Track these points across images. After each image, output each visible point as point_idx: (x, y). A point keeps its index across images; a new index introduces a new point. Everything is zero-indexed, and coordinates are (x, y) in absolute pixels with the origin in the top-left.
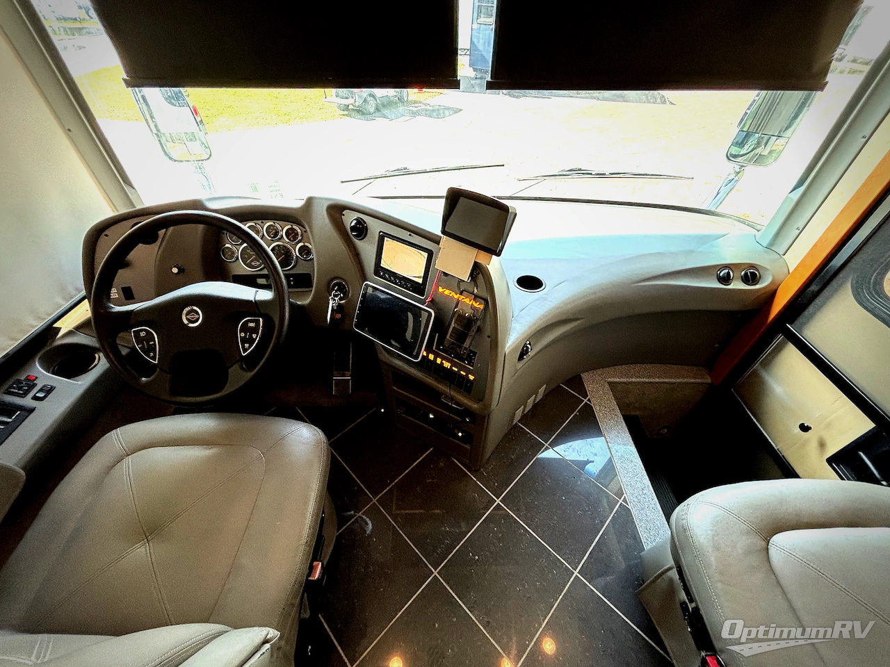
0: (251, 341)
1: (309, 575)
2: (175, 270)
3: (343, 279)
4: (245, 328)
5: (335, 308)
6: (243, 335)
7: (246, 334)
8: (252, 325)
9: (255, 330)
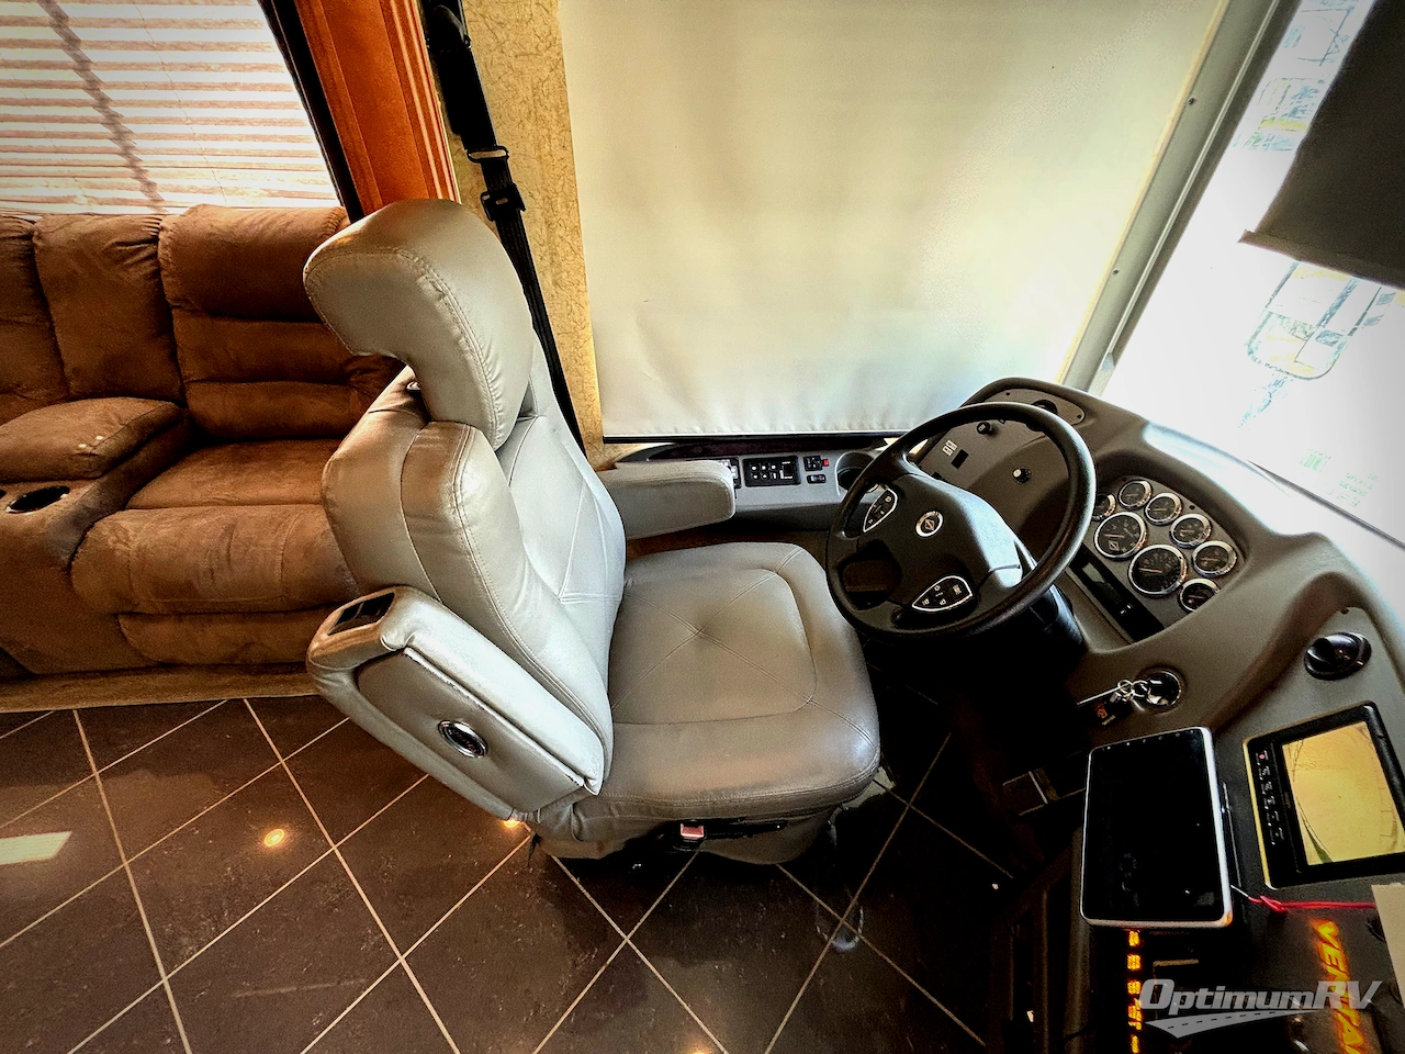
0: (934, 604)
1: (689, 824)
2: (1017, 473)
3: (1186, 685)
4: (947, 586)
5: (1112, 700)
6: (938, 588)
7: (939, 592)
8: (957, 590)
9: (951, 598)
